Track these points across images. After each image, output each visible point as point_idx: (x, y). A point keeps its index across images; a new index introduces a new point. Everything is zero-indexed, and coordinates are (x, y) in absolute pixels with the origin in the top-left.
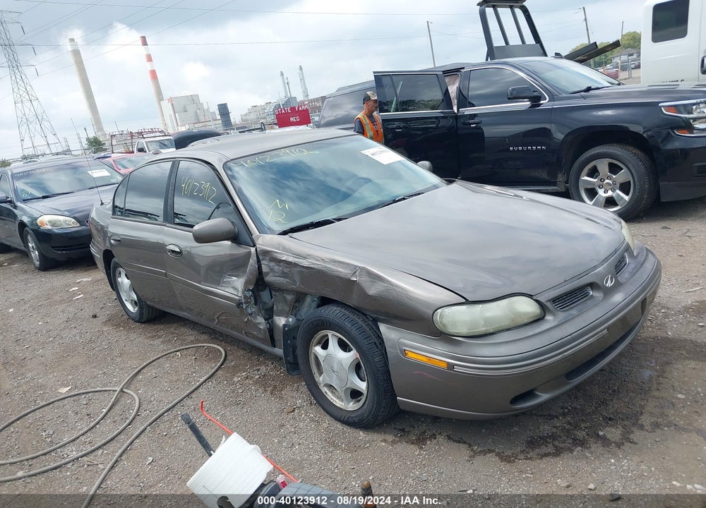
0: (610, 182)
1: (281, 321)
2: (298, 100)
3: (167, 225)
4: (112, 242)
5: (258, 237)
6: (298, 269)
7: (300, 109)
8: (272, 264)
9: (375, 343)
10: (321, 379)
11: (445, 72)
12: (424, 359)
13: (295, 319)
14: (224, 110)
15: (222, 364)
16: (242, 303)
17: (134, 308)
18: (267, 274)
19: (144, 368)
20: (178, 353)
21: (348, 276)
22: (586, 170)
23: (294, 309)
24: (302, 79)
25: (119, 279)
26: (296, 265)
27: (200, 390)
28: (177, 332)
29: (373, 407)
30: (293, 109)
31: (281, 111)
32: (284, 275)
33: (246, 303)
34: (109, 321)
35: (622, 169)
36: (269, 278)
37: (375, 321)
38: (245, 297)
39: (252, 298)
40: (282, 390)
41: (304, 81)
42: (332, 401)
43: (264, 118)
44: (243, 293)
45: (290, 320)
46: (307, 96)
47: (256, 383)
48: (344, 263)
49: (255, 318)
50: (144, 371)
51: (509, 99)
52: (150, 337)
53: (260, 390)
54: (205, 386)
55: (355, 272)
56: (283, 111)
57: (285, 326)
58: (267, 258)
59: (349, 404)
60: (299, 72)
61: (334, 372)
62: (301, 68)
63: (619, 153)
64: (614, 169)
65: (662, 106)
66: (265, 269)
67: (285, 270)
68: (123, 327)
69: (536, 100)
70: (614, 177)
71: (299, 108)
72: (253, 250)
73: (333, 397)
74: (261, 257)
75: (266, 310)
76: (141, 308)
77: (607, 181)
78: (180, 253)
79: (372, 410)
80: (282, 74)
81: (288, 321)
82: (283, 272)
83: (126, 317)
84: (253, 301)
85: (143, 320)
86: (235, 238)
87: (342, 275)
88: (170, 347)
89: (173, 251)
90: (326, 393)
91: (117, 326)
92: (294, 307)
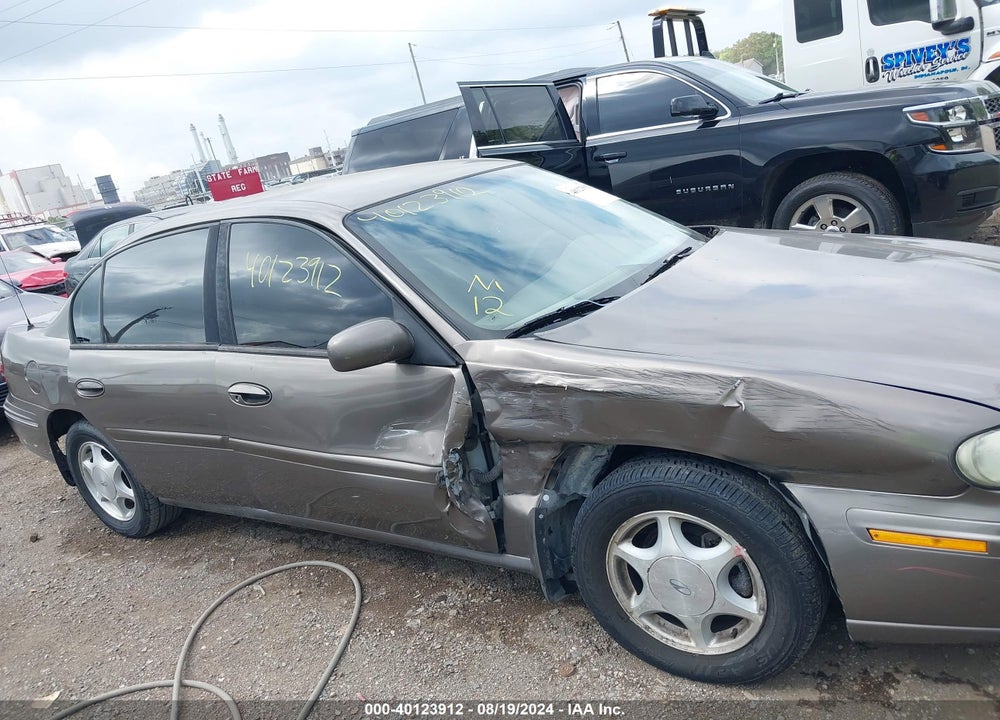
0: (836, 228)
1: (524, 503)
2: (223, 164)
3: (220, 348)
4: (80, 393)
5: (467, 348)
6: (580, 398)
7: (246, 172)
8: (504, 396)
9: (784, 524)
10: (634, 604)
11: (557, 83)
12: (929, 542)
13: (555, 496)
14: (106, 186)
15: (362, 598)
16: (443, 478)
17: (124, 513)
18: (495, 415)
19: (200, 628)
20: (256, 587)
21: (716, 401)
22: (798, 214)
23: (553, 476)
24: (225, 135)
25: (87, 463)
26: (572, 390)
27: (350, 656)
28: (227, 545)
29: (784, 644)
30: (234, 173)
31: (216, 176)
32: (538, 413)
33: (451, 476)
34: (70, 542)
35: (855, 207)
36: (501, 423)
37: (778, 479)
38: (449, 465)
39: (460, 466)
40: (522, 631)
41: (229, 137)
42: (663, 641)
43: (173, 194)
44: (445, 457)
45: (546, 498)
46: (235, 158)
47: (458, 624)
48: (698, 375)
49: (466, 503)
50: (204, 633)
51: (673, 115)
52: (176, 564)
53: (477, 638)
54: (355, 646)
55: (733, 391)
56: (219, 177)
57: (537, 511)
58: (494, 385)
59: (708, 644)
60: (219, 124)
61: (677, 587)
62: (221, 118)
63: (849, 184)
64: (842, 208)
65: (908, 112)
66: (489, 405)
67: (542, 404)
68: (109, 551)
69: (709, 115)
70: (843, 220)
71: (243, 170)
72: (456, 372)
73: (665, 635)
74: (478, 385)
75: (482, 485)
76: (145, 511)
77: (831, 227)
78: (266, 398)
79: (780, 651)
80: (193, 128)
81: (541, 501)
82: (535, 408)
83: (103, 530)
84: (461, 473)
85: (149, 532)
86: (408, 355)
87: (699, 399)
88: (230, 576)
89: (246, 396)
90: (648, 628)
91: (93, 550)
92: (553, 474)
